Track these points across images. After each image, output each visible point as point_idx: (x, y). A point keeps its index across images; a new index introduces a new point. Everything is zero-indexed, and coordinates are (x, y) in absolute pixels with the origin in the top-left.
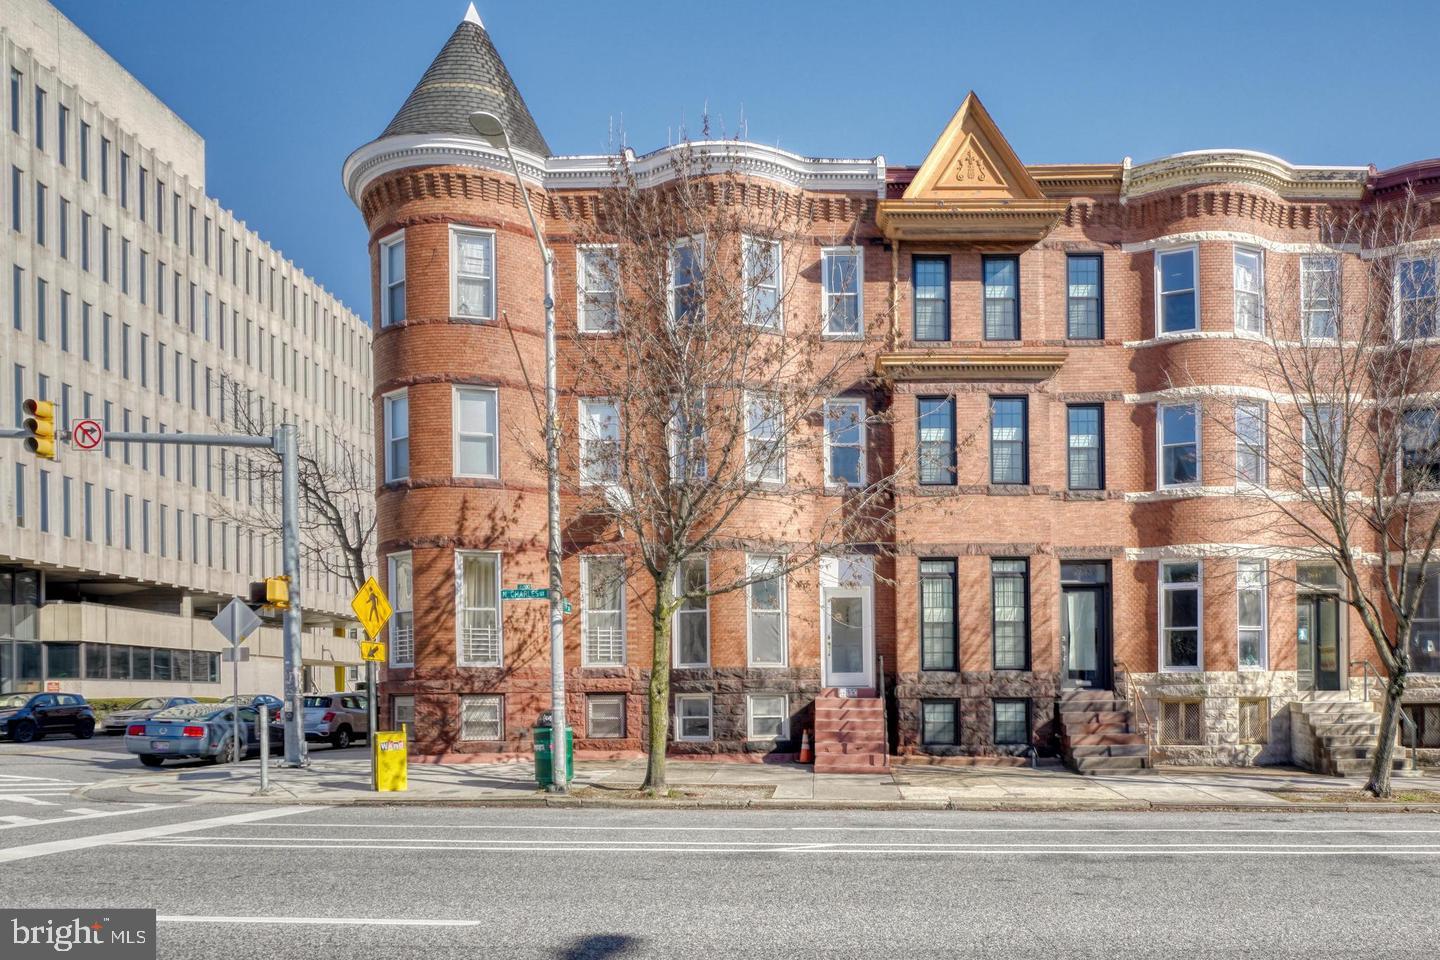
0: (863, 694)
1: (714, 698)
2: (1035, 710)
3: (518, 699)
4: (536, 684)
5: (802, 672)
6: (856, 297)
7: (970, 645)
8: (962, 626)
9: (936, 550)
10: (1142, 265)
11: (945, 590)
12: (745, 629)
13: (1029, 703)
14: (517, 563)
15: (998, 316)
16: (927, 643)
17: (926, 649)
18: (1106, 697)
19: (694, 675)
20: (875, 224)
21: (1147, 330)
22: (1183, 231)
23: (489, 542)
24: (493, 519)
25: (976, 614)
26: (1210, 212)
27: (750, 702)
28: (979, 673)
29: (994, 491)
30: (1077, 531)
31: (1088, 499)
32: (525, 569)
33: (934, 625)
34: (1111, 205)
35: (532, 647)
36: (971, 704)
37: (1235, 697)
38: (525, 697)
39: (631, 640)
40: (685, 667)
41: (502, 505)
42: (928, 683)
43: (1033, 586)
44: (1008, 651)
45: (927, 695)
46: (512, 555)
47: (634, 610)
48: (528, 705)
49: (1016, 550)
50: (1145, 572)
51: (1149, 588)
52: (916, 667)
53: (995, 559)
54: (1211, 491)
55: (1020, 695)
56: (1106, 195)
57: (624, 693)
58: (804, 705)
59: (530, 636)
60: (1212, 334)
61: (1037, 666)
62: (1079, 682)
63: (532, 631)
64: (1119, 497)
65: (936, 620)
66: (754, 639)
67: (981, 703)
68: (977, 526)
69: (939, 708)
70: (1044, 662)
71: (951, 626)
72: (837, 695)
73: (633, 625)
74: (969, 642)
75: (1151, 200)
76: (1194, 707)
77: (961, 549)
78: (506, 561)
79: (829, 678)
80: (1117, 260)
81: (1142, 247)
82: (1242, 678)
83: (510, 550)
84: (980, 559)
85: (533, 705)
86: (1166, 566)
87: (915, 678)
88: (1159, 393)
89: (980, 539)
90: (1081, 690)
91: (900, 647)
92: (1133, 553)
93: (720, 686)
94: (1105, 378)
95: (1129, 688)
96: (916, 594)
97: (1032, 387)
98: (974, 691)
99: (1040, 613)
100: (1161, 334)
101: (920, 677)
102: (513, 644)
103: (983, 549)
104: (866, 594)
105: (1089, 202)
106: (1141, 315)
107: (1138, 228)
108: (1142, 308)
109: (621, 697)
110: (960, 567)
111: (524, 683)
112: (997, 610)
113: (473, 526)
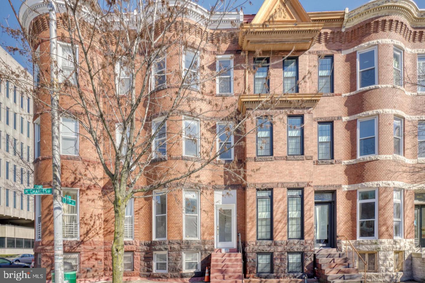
0: (231, 251)
1: (169, 253)
2: (306, 257)
3: (86, 254)
4: (95, 248)
5: (206, 242)
6: (230, 78)
7: (278, 229)
8: (275, 220)
9: (264, 186)
10: (351, 59)
11: (267, 204)
12: (182, 222)
13: (303, 254)
14: (87, 194)
15: (289, 84)
16: (259, 228)
17: (259, 230)
18: (333, 251)
19: (160, 243)
20: (238, 44)
21: (353, 87)
22: (371, 40)
23: (73, 184)
24: (76, 174)
25: (280, 214)
26: (383, 30)
27: (184, 255)
28: (282, 241)
29: (289, 158)
30: (322, 178)
31: (327, 164)
32: (90, 197)
33: (262, 220)
34: (338, 32)
35: (93, 232)
36: (278, 255)
37: (393, 250)
38: (90, 254)
39: (136, 229)
40: (157, 240)
41: (80, 168)
42: (260, 246)
43: (305, 202)
44: (294, 230)
45: (259, 251)
46: (84, 191)
47: (137, 215)
48: (91, 257)
49: (298, 185)
50: (351, 195)
51: (352, 202)
52: (255, 239)
53: (289, 189)
54: (382, 157)
55: (299, 251)
56: (336, 28)
57: (133, 251)
58: (207, 256)
59: (92, 227)
60: (384, 86)
61: (306, 237)
62: (321, 245)
63: (94, 225)
64: (340, 163)
65: (263, 218)
66: (186, 227)
67: (283, 254)
68: (281, 174)
69: (264, 257)
70: (309, 236)
71: (269, 220)
72: (221, 252)
73: (136, 222)
74: (278, 227)
75: (356, 28)
76: (372, 255)
77: (274, 185)
78: (81, 193)
79: (218, 245)
80: (340, 58)
81: (351, 51)
82: (395, 242)
83: (83, 188)
84: (282, 190)
85: (94, 257)
86: (360, 192)
87: (254, 243)
88: (359, 115)
89: (283, 180)
90: (322, 248)
91: (248, 230)
92: (346, 187)
93: (171, 248)
94: (334, 110)
95: (343, 247)
96: (255, 206)
97: (305, 111)
98: (280, 249)
99: (308, 214)
100: (359, 89)
101: (256, 243)
102: (84, 230)
103: (284, 185)
104: (233, 207)
105: (329, 31)
106: (350, 81)
107: (349, 42)
108: (351, 79)
109: (132, 253)
110: (274, 193)
111: (89, 247)
112: (290, 213)
113: (66, 177)
